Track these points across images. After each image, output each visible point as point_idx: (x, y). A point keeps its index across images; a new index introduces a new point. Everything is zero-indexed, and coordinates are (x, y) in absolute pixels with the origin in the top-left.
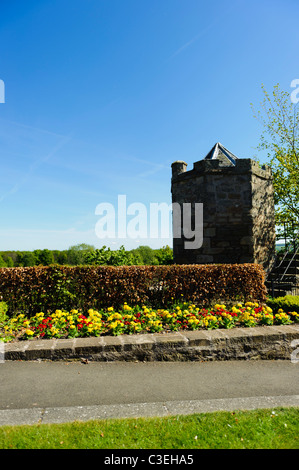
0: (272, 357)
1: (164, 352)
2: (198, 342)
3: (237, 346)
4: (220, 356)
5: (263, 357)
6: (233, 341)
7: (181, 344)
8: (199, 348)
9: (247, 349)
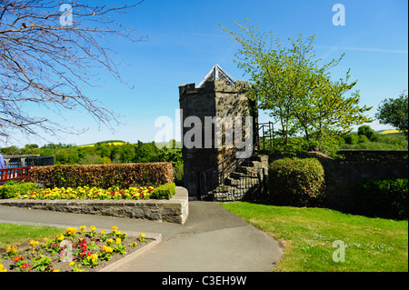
0: (107, 214)
1: (58, 207)
2: (73, 204)
3: (90, 208)
4: (83, 212)
5: (103, 214)
6: (89, 205)
7: (66, 204)
8: (73, 207)
9: (95, 210)
